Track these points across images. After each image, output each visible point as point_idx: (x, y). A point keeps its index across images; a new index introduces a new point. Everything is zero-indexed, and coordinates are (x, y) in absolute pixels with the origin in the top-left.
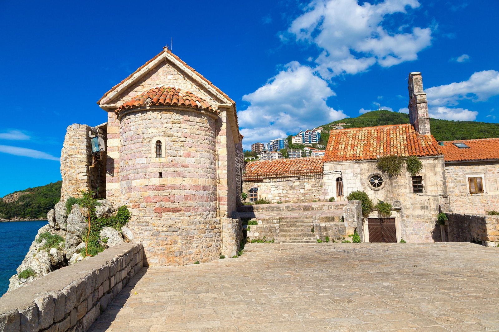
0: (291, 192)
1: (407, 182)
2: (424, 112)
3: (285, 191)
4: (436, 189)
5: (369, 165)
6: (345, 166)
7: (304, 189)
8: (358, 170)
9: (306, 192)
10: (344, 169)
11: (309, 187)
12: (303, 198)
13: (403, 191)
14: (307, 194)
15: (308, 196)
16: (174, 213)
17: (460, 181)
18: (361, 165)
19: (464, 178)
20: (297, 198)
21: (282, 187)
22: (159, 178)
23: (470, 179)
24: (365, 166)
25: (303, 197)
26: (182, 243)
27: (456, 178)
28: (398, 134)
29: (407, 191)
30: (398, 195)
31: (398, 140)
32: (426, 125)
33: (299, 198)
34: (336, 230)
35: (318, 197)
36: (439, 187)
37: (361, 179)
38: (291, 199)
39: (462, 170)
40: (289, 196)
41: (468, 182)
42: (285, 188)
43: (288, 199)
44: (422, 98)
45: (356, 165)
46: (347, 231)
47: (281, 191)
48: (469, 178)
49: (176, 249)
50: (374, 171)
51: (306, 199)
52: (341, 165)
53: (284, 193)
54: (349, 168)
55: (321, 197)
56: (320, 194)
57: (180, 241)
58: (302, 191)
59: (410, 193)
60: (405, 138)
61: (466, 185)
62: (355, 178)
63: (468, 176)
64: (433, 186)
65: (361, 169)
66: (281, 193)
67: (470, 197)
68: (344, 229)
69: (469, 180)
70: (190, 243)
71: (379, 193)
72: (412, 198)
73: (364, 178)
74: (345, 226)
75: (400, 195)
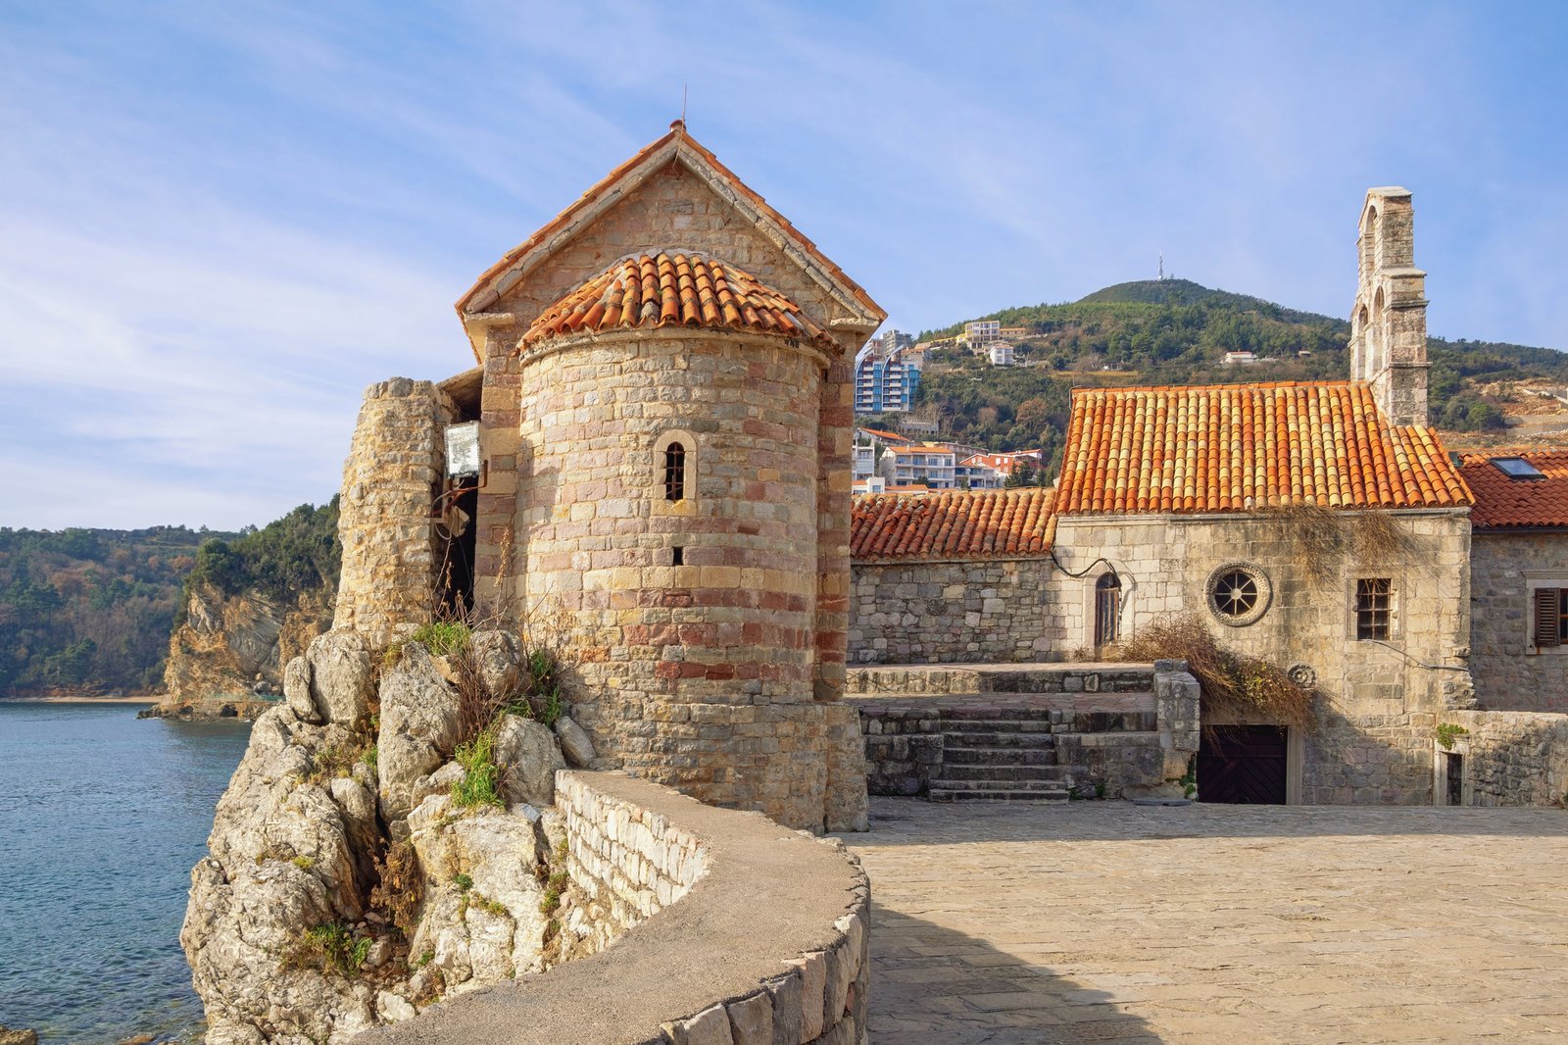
0: (930, 622)
1: (1341, 598)
2: (1413, 343)
3: (910, 619)
4: (1433, 627)
5: (1216, 531)
6: (1133, 531)
7: (980, 611)
8: (1179, 551)
9: (986, 624)
10: (1127, 542)
11: (999, 606)
12: (972, 647)
13: (1325, 630)
14: (990, 631)
15: (992, 637)
16: (714, 683)
17: (1505, 601)
18: (1191, 530)
19: (1523, 590)
20: (953, 646)
21: (900, 604)
22: (674, 565)
23: (1541, 595)
24: (1202, 535)
25: (973, 641)
26: (738, 776)
27: (1492, 588)
28: (1314, 420)
29: (1339, 630)
30: (1307, 645)
31: (1316, 444)
32: (1415, 391)
33: (960, 646)
34: (1131, 758)
35: (1028, 643)
36: (1444, 620)
37: (1185, 583)
38: (930, 648)
39: (1516, 560)
40: (922, 637)
41: (1530, 606)
42: (911, 605)
43: (919, 648)
44: (1412, 289)
45: (1171, 533)
46: (1166, 763)
47: (895, 618)
48: (1537, 591)
49: (721, 796)
50: (1232, 554)
51: (985, 651)
52: (1118, 529)
53: (904, 623)
54: (1148, 540)
55: (1037, 645)
56: (1037, 634)
57: (730, 771)
58: (972, 619)
59: (1348, 637)
60: (1338, 436)
61: (1525, 615)
62: (1165, 576)
63: (1532, 585)
64: (1425, 618)
65: (1189, 547)
66: (896, 623)
67: (1532, 661)
68: (1159, 756)
69: (1536, 597)
70: (757, 779)
71: (1242, 637)
72: (1351, 657)
73: (1194, 578)
74: (1163, 743)
75: (1311, 646)
